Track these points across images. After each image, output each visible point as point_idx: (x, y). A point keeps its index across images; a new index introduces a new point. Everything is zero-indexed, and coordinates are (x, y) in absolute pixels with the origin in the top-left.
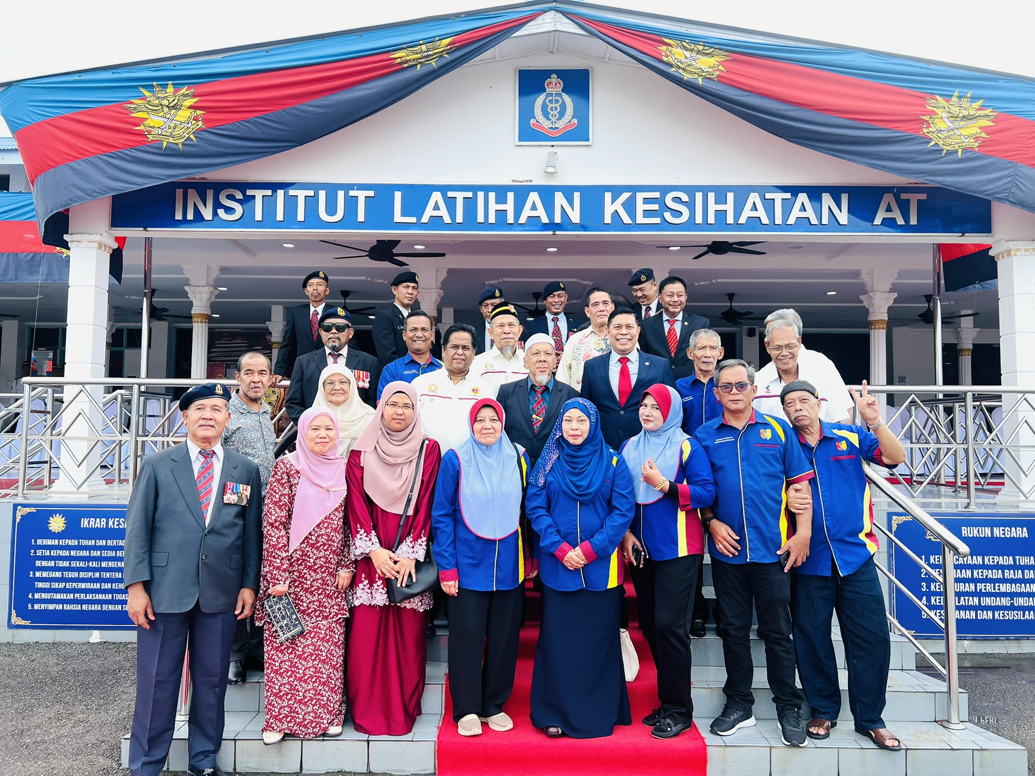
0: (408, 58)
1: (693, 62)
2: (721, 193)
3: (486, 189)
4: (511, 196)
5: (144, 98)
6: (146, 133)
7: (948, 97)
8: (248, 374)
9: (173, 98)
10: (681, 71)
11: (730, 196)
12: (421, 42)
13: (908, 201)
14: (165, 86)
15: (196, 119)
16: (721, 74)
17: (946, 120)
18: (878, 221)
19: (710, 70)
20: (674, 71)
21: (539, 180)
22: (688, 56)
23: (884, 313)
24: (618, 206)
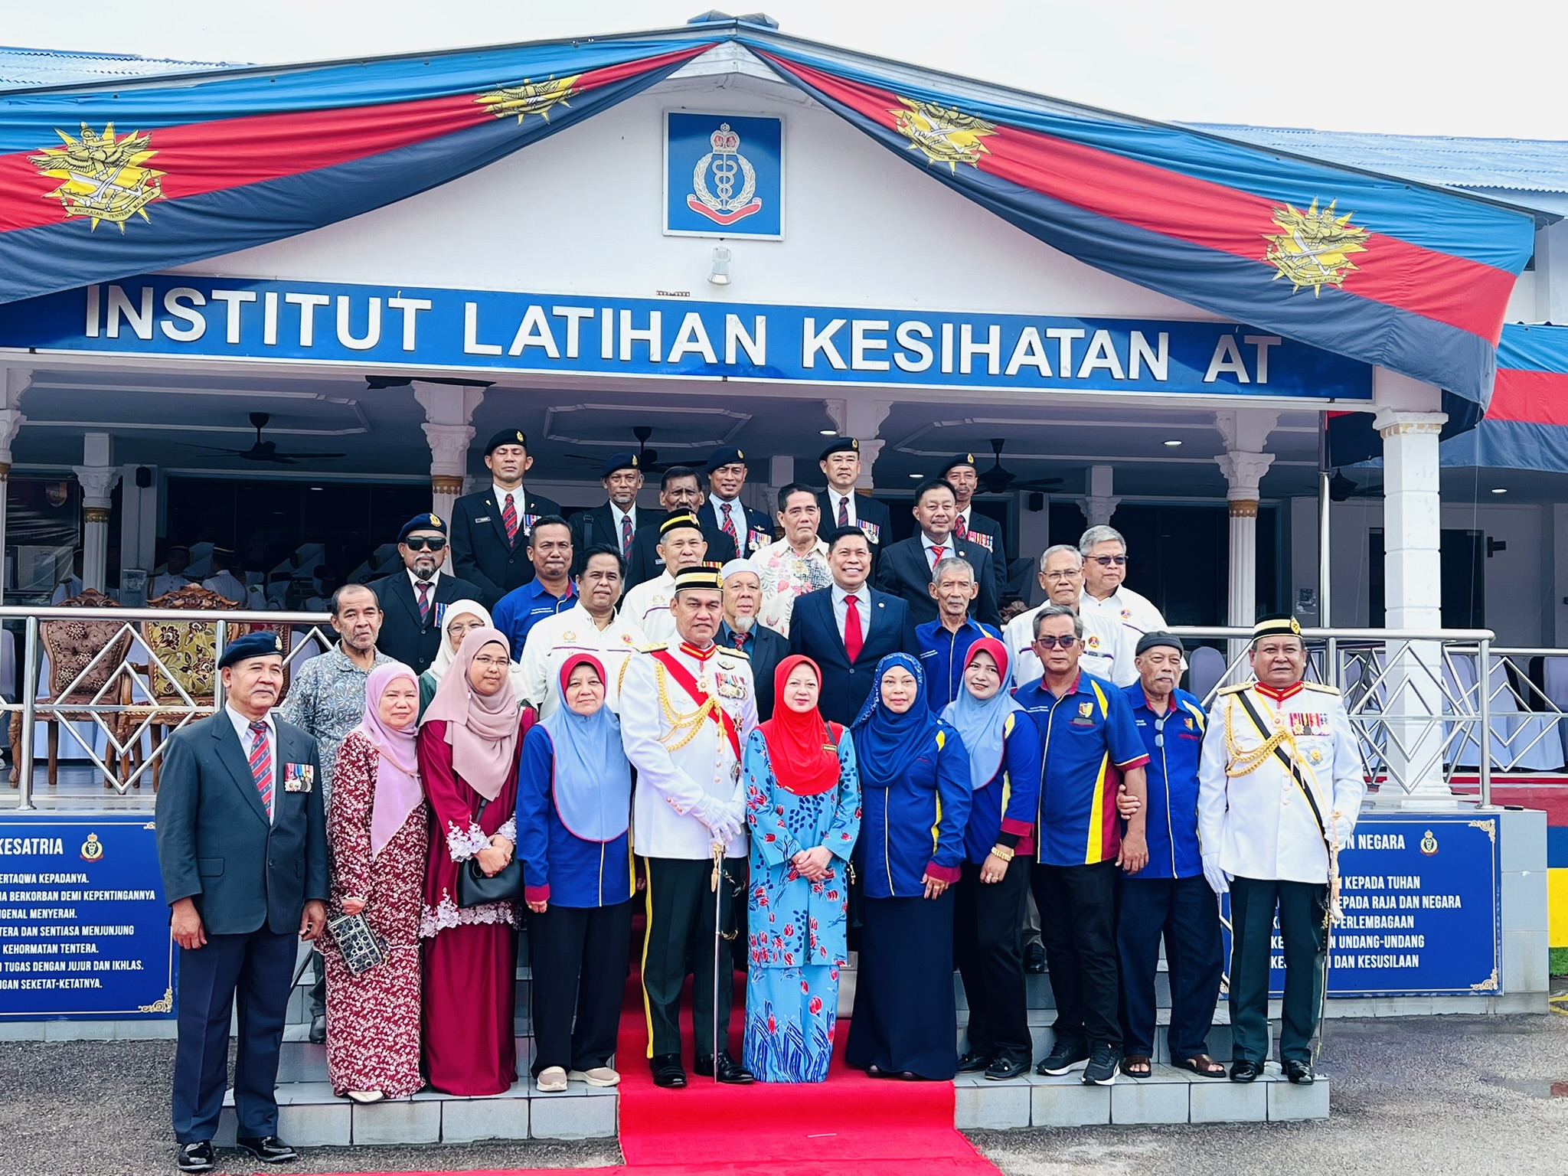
0: (504, 105)
1: (943, 137)
2: (981, 325)
3: (618, 304)
4: (656, 317)
5: (63, 146)
6: (65, 204)
7: (1303, 207)
8: (351, 616)
9: (114, 149)
10: (924, 149)
11: (995, 331)
12: (526, 81)
13: (1256, 346)
14: (101, 130)
15: (150, 184)
16: (982, 158)
17: (1299, 242)
18: (1211, 376)
19: (967, 151)
20: (915, 149)
21: (700, 294)
22: (935, 127)
23: (1254, 488)
24: (824, 340)
